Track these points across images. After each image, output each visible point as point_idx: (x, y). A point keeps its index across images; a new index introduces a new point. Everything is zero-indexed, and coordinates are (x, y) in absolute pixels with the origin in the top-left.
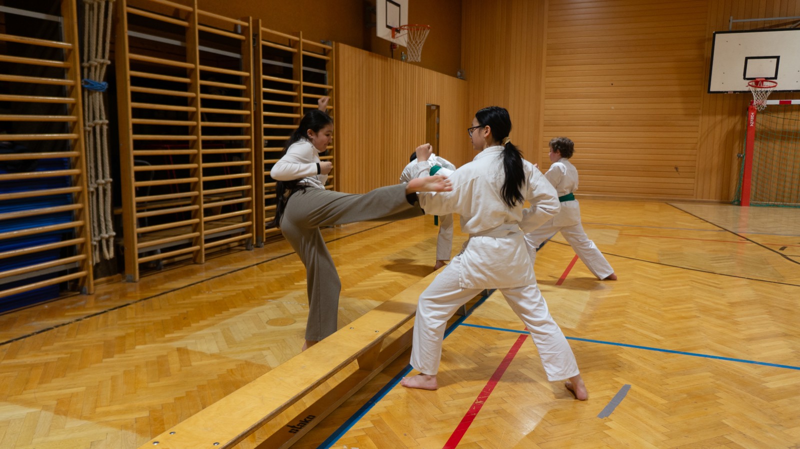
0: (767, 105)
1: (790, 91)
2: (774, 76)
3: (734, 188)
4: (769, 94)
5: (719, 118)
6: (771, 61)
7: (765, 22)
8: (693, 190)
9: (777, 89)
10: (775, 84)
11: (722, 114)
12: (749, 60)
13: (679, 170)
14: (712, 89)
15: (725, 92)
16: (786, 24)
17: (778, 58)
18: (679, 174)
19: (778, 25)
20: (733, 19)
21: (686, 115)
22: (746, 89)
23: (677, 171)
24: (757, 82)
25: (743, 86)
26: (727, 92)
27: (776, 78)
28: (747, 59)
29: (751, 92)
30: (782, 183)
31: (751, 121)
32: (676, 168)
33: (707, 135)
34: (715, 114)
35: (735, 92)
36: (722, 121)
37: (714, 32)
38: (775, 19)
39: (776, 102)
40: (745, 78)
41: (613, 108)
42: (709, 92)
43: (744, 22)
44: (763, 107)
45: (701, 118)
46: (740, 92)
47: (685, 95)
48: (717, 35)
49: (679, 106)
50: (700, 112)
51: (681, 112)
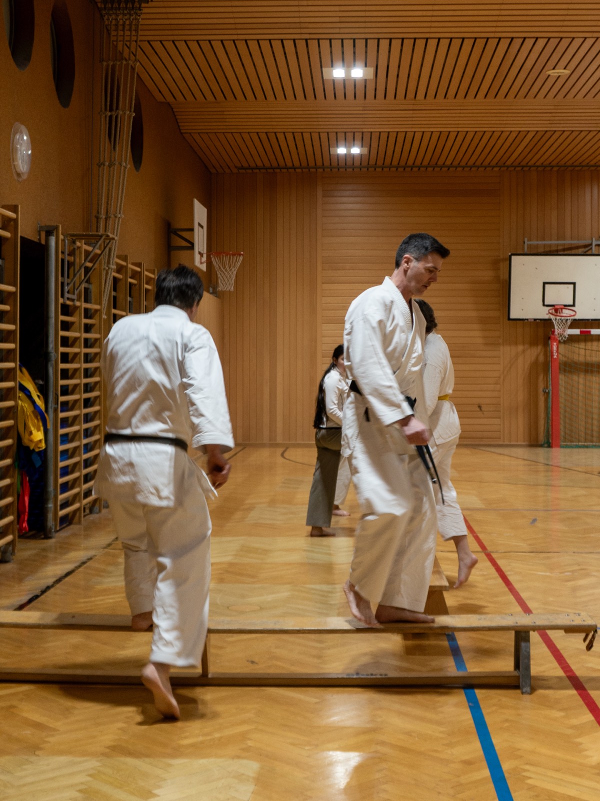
0: (568, 335)
1: (588, 320)
2: (572, 303)
3: (542, 428)
4: (569, 323)
5: (520, 348)
6: (568, 288)
7: (558, 245)
8: (500, 431)
9: (577, 317)
10: (574, 313)
11: (524, 344)
12: (547, 286)
13: (483, 409)
14: (512, 316)
15: (526, 319)
16: (578, 247)
17: (574, 284)
18: (483, 413)
19: (571, 249)
20: (528, 241)
21: (486, 344)
22: (547, 317)
23: (481, 410)
24: (556, 309)
25: (543, 313)
26: (527, 320)
27: (574, 305)
28: (544, 284)
29: (551, 320)
30: (590, 421)
31: (555, 352)
32: (480, 407)
33: (510, 368)
34: (516, 344)
35: (535, 320)
36: (524, 351)
37: (510, 254)
38: (568, 242)
39: (577, 332)
40: (544, 305)
42: (509, 319)
43: (538, 243)
44: (565, 338)
45: (501, 348)
46: (541, 320)
47: (483, 321)
48: (513, 258)
49: (478, 333)
50: (501, 341)
51: (480, 341)
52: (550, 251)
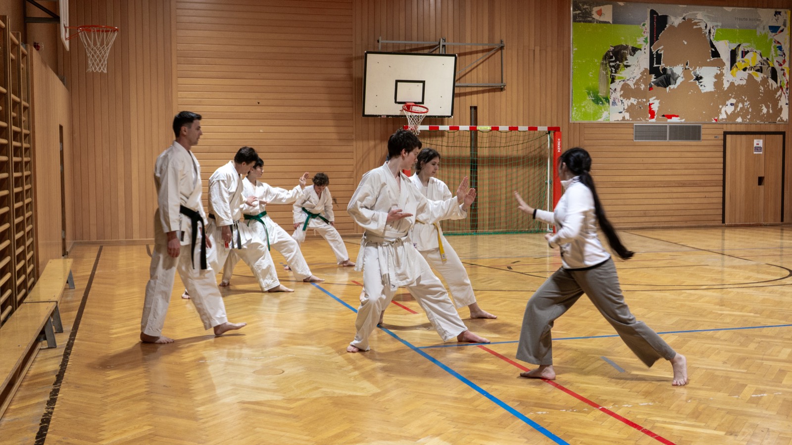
0: (420, 131)
1: (435, 116)
2: (421, 101)
4: (421, 120)
5: (372, 143)
6: (418, 86)
7: (405, 45)
9: (428, 114)
10: (425, 110)
11: (375, 140)
12: (399, 84)
13: (338, 202)
14: (366, 113)
15: (379, 116)
16: (423, 48)
17: (423, 82)
19: (417, 49)
20: (382, 40)
21: (340, 140)
22: (398, 113)
24: (408, 107)
25: (397, 110)
26: (381, 116)
27: (423, 103)
28: (397, 81)
29: (405, 116)
33: (363, 162)
34: (368, 139)
35: (388, 116)
36: (375, 146)
37: (365, 52)
38: (415, 43)
39: (426, 128)
40: (396, 102)
41: (261, 131)
42: (364, 115)
43: (387, 43)
45: (354, 143)
46: (392, 116)
47: (337, 117)
48: (369, 55)
49: (332, 129)
50: (354, 136)
51: (335, 136)
52: (405, 50)
